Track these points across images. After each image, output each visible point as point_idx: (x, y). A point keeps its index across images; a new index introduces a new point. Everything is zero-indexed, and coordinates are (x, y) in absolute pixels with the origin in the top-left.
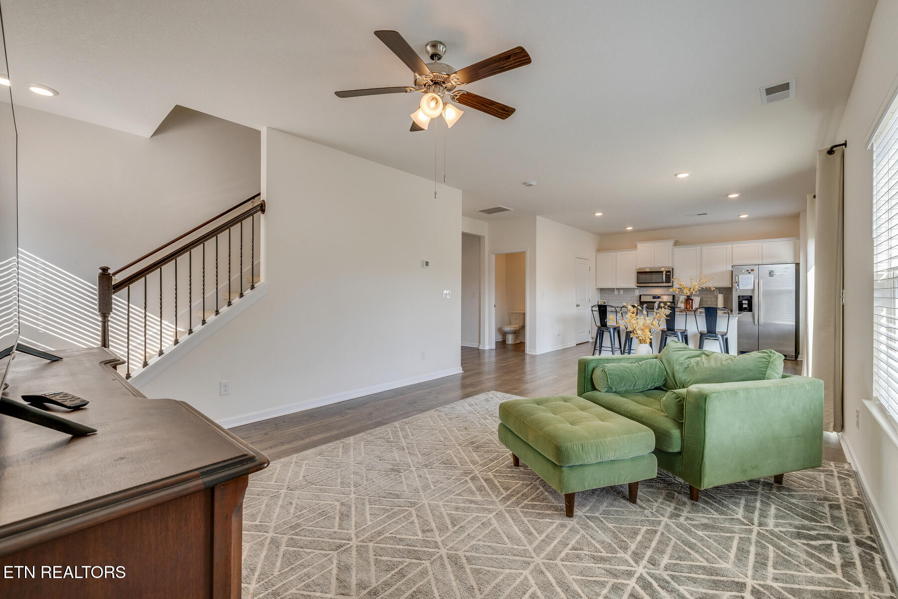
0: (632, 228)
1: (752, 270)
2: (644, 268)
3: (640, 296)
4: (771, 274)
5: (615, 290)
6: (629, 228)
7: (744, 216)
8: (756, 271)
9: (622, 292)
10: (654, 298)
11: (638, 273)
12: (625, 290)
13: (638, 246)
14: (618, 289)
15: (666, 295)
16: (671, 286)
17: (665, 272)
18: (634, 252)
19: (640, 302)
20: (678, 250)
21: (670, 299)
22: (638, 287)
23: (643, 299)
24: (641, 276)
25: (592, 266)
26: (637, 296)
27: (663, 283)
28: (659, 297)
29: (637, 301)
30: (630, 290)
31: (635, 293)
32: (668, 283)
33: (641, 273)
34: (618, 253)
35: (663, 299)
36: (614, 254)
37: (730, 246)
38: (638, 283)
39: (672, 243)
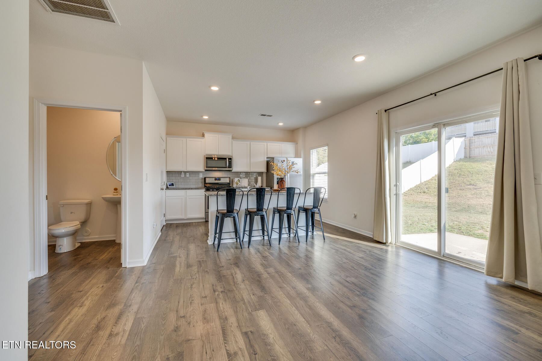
1: (284, 161)
2: (212, 155)
3: (205, 178)
4: (293, 164)
5: (183, 173)
6: (206, 118)
7: (281, 124)
8: (286, 162)
9: (188, 174)
10: (216, 179)
11: (207, 158)
12: (192, 173)
13: (206, 135)
14: (185, 172)
15: (223, 177)
16: (231, 170)
17: (227, 159)
18: (202, 140)
19: (205, 183)
20: (235, 142)
21: (227, 181)
22: (205, 170)
23: (208, 181)
24: (209, 161)
25: (165, 149)
26: (202, 179)
27: (226, 168)
28: (219, 179)
29: (201, 182)
30: (197, 173)
31: (201, 176)
32: (229, 168)
33: (209, 158)
34: (188, 139)
35: (223, 181)
36: (184, 140)
37: (266, 144)
38: (206, 167)
39: (230, 137)
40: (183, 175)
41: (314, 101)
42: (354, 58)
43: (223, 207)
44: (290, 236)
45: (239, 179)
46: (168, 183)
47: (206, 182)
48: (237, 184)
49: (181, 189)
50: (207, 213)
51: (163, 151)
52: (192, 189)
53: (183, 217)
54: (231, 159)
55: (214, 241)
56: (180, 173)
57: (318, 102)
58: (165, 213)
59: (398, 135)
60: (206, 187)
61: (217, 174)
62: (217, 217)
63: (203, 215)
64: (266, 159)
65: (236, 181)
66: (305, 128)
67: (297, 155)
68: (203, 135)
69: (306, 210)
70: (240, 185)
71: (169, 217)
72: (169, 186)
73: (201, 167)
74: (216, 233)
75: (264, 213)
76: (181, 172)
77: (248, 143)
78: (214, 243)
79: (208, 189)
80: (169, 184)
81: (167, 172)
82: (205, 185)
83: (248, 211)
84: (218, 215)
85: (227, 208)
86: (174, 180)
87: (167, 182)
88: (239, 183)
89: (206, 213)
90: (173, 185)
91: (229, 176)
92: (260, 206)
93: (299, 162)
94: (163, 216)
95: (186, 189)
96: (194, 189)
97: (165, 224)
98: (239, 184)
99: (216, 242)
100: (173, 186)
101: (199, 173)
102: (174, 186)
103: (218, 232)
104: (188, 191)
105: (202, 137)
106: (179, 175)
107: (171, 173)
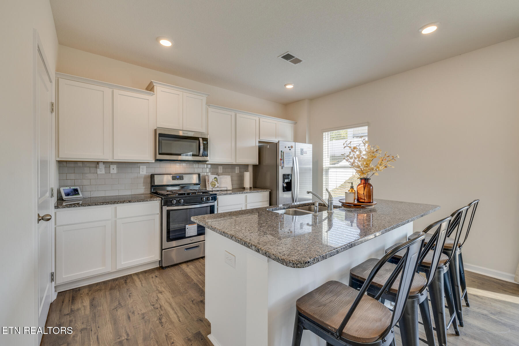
1: (292, 147)
3: (152, 176)
4: (302, 152)
5: (101, 166)
8: (294, 148)
9: (113, 169)
10: (174, 178)
11: (161, 135)
12: (122, 165)
13: (158, 88)
14: (107, 164)
15: (189, 174)
16: (206, 161)
17: (201, 139)
18: (151, 98)
19: (152, 186)
20: (211, 111)
21: (195, 179)
22: (155, 160)
23: (157, 180)
24: (164, 141)
25: (54, 101)
26: (146, 177)
27: (198, 156)
28: (181, 177)
29: (144, 185)
30: (136, 165)
31: (144, 171)
32: (204, 156)
34: (116, 92)
35: (185, 180)
36: (108, 91)
37: (258, 118)
38: (160, 154)
39: (204, 99)
40: (101, 170)
45: (217, 176)
46: (62, 190)
47: (156, 184)
48: (212, 185)
51: (49, 107)
54: (207, 140)
58: (53, 271)
60: (155, 193)
61: (178, 168)
63: (156, 256)
64: (258, 144)
65: (211, 180)
68: (150, 88)
70: (218, 187)
71: (66, 277)
72: (64, 197)
76: (98, 163)
80: (67, 191)
81: (60, 162)
82: (153, 190)
86: (75, 181)
87: (60, 186)
88: (216, 183)
89: (162, 250)
90: (76, 192)
91: (196, 171)
93: (307, 150)
95: (115, 203)
98: (217, 185)
100: (76, 194)
101: (139, 165)
102: (81, 195)
105: (147, 89)
106: (93, 170)
107: (68, 165)
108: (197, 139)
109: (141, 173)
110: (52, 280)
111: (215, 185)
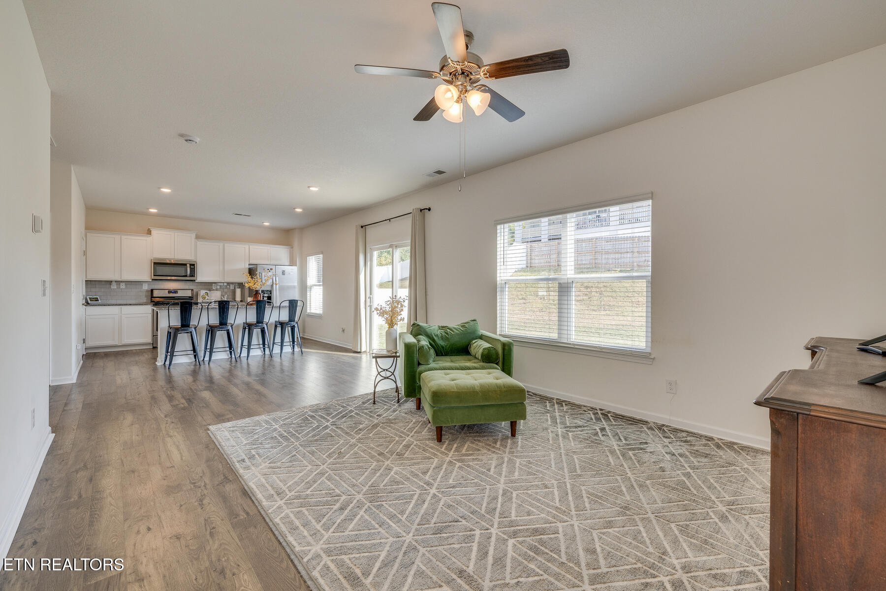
0: (156, 211)
1: (271, 269)
2: (165, 259)
3: (152, 291)
4: (283, 273)
5: (114, 283)
6: (153, 211)
7: (266, 224)
8: (274, 270)
9: (123, 286)
10: (170, 292)
11: (155, 263)
12: (128, 283)
13: (154, 232)
14: (118, 282)
15: (183, 290)
16: (195, 280)
17: (188, 265)
18: (149, 239)
19: (151, 297)
20: (200, 244)
21: (188, 294)
22: (152, 280)
23: (156, 293)
24: (159, 267)
25: (85, 250)
26: (147, 291)
27: (186, 276)
28: (176, 292)
29: (146, 296)
30: (139, 283)
31: (146, 287)
32: (190, 276)
33: (158, 264)
34: (123, 237)
35: (180, 294)
36: (117, 237)
37: (247, 247)
38: (154, 276)
39: (194, 236)
40: (114, 286)
41: (294, 209)
42: (309, 187)
43: (176, 322)
44: (265, 354)
45: (207, 291)
46: (88, 298)
47: (154, 296)
48: (204, 298)
49: (113, 305)
50: (155, 337)
52: (130, 305)
53: (116, 343)
54: (194, 265)
55: (165, 361)
56: (109, 283)
57: (299, 210)
58: (84, 338)
59: (372, 250)
60: (154, 302)
61: (173, 285)
62: (169, 333)
63: (149, 340)
64: (247, 266)
65: (202, 294)
66: (302, 229)
67: (292, 263)
68: (149, 232)
69: (282, 325)
70: (208, 299)
71: (91, 343)
72: (89, 302)
73: (144, 274)
74: (167, 352)
75: (230, 328)
76: (111, 281)
77: (221, 245)
78: (165, 363)
79: (156, 304)
80: (91, 299)
81: (87, 281)
82: (151, 300)
83: (210, 326)
84: (170, 331)
85: (182, 322)
86: (97, 292)
87: (87, 296)
90: (96, 299)
91: (191, 287)
92: (223, 319)
93: (293, 271)
94: (82, 342)
95: (120, 305)
96: (134, 305)
97: (85, 353)
98: (207, 297)
99: (167, 363)
100: (97, 301)
101: (141, 283)
102: (100, 302)
103: (169, 351)
104: (123, 307)
105: (148, 234)
106: (108, 286)
107: (92, 283)
108: (185, 265)
109: (143, 288)
110: (84, 342)
111: (205, 298)
